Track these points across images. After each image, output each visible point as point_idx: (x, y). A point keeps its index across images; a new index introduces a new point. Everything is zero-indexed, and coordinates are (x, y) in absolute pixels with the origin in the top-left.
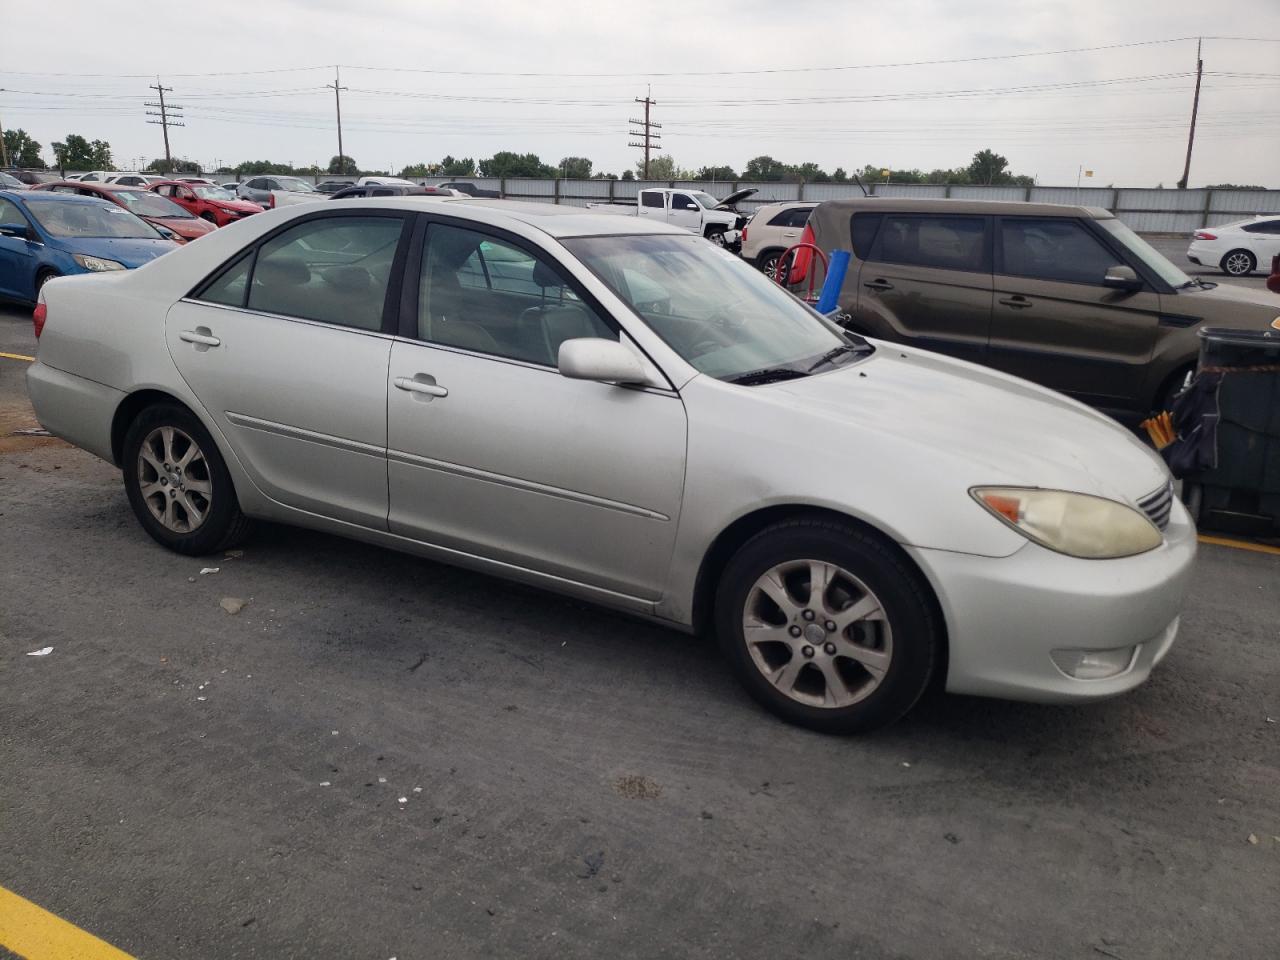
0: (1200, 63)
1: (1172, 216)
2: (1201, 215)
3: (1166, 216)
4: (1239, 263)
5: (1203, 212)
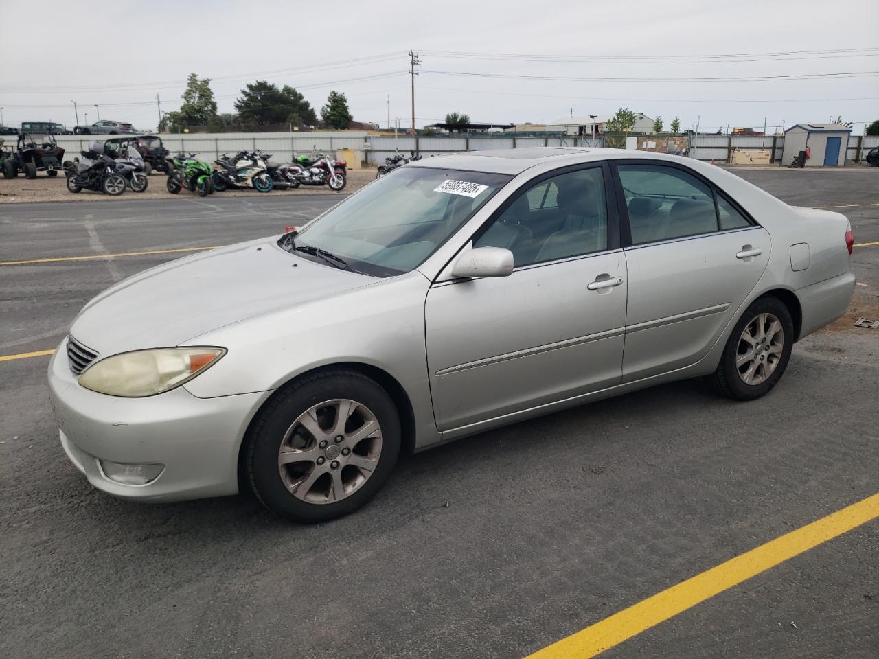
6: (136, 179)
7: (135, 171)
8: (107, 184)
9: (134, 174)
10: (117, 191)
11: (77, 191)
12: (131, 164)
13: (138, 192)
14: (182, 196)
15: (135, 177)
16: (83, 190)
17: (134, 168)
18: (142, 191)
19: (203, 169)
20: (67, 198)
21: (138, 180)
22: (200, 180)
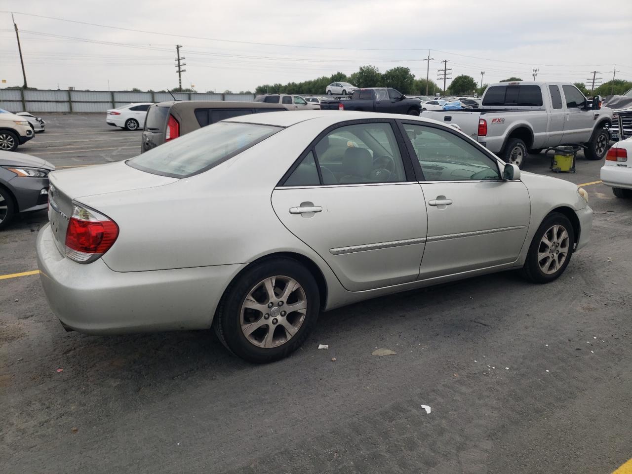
0: (15, 25)
1: (54, 103)
2: (68, 103)
3: (52, 103)
4: (132, 125)
5: (68, 102)
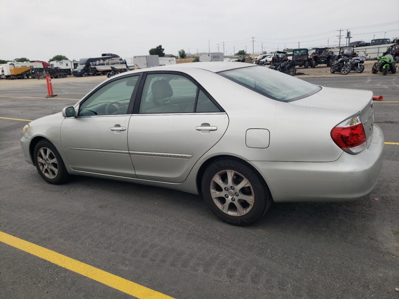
6: (359, 67)
7: (360, 63)
8: (343, 69)
9: (359, 64)
10: (346, 72)
11: (333, 73)
12: (358, 59)
13: (359, 73)
14: (377, 75)
15: (359, 66)
16: (336, 72)
17: (359, 61)
18: (361, 72)
19: (387, 61)
20: (329, 76)
21: (360, 67)
22: (384, 67)
